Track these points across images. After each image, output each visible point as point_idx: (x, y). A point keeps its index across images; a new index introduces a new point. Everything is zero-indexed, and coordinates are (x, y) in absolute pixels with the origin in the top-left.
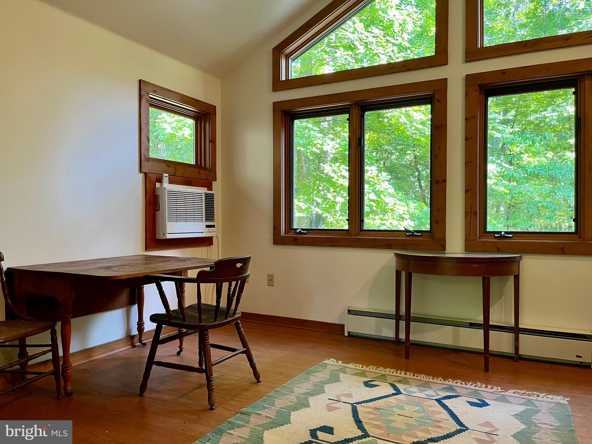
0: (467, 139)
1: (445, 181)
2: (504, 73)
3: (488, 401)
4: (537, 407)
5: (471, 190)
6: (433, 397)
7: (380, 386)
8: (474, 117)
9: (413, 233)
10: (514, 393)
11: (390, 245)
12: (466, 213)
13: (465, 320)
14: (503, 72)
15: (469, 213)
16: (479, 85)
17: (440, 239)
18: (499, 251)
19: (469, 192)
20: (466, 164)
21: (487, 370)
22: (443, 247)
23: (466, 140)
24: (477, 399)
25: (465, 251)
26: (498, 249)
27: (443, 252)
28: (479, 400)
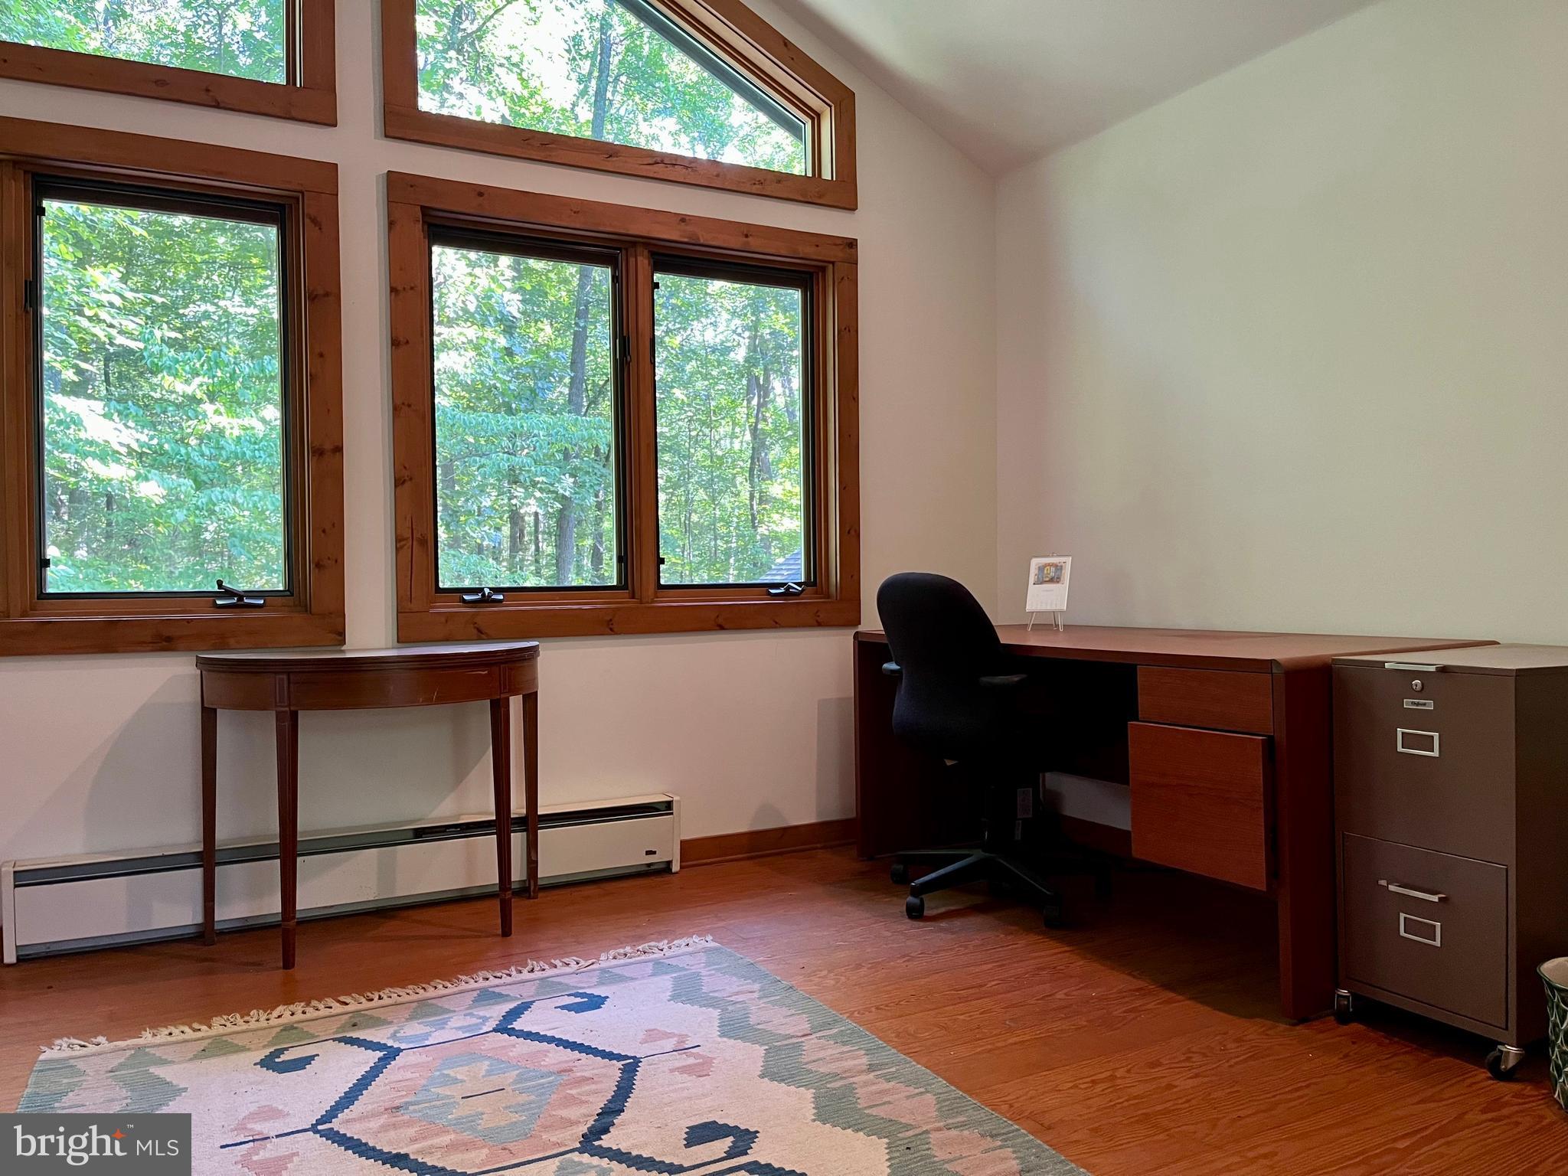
0: (395, 343)
1: (339, 449)
2: (481, 194)
3: (596, 992)
4: (684, 969)
5: (411, 479)
6: (481, 1029)
7: (318, 1055)
8: (412, 288)
9: (241, 598)
10: (615, 958)
11: (169, 639)
12: (399, 539)
13: (409, 825)
14: (480, 191)
15: (406, 539)
16: (422, 207)
17: (331, 613)
18: (481, 636)
19: (408, 485)
20: (396, 409)
21: (506, 932)
22: (340, 636)
23: (392, 345)
24: (568, 995)
25: (398, 642)
26: (480, 631)
27: (338, 648)
28: (576, 995)
